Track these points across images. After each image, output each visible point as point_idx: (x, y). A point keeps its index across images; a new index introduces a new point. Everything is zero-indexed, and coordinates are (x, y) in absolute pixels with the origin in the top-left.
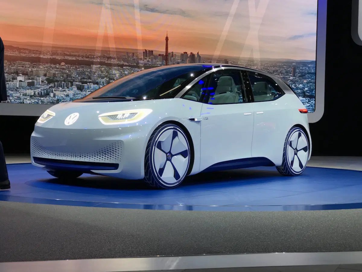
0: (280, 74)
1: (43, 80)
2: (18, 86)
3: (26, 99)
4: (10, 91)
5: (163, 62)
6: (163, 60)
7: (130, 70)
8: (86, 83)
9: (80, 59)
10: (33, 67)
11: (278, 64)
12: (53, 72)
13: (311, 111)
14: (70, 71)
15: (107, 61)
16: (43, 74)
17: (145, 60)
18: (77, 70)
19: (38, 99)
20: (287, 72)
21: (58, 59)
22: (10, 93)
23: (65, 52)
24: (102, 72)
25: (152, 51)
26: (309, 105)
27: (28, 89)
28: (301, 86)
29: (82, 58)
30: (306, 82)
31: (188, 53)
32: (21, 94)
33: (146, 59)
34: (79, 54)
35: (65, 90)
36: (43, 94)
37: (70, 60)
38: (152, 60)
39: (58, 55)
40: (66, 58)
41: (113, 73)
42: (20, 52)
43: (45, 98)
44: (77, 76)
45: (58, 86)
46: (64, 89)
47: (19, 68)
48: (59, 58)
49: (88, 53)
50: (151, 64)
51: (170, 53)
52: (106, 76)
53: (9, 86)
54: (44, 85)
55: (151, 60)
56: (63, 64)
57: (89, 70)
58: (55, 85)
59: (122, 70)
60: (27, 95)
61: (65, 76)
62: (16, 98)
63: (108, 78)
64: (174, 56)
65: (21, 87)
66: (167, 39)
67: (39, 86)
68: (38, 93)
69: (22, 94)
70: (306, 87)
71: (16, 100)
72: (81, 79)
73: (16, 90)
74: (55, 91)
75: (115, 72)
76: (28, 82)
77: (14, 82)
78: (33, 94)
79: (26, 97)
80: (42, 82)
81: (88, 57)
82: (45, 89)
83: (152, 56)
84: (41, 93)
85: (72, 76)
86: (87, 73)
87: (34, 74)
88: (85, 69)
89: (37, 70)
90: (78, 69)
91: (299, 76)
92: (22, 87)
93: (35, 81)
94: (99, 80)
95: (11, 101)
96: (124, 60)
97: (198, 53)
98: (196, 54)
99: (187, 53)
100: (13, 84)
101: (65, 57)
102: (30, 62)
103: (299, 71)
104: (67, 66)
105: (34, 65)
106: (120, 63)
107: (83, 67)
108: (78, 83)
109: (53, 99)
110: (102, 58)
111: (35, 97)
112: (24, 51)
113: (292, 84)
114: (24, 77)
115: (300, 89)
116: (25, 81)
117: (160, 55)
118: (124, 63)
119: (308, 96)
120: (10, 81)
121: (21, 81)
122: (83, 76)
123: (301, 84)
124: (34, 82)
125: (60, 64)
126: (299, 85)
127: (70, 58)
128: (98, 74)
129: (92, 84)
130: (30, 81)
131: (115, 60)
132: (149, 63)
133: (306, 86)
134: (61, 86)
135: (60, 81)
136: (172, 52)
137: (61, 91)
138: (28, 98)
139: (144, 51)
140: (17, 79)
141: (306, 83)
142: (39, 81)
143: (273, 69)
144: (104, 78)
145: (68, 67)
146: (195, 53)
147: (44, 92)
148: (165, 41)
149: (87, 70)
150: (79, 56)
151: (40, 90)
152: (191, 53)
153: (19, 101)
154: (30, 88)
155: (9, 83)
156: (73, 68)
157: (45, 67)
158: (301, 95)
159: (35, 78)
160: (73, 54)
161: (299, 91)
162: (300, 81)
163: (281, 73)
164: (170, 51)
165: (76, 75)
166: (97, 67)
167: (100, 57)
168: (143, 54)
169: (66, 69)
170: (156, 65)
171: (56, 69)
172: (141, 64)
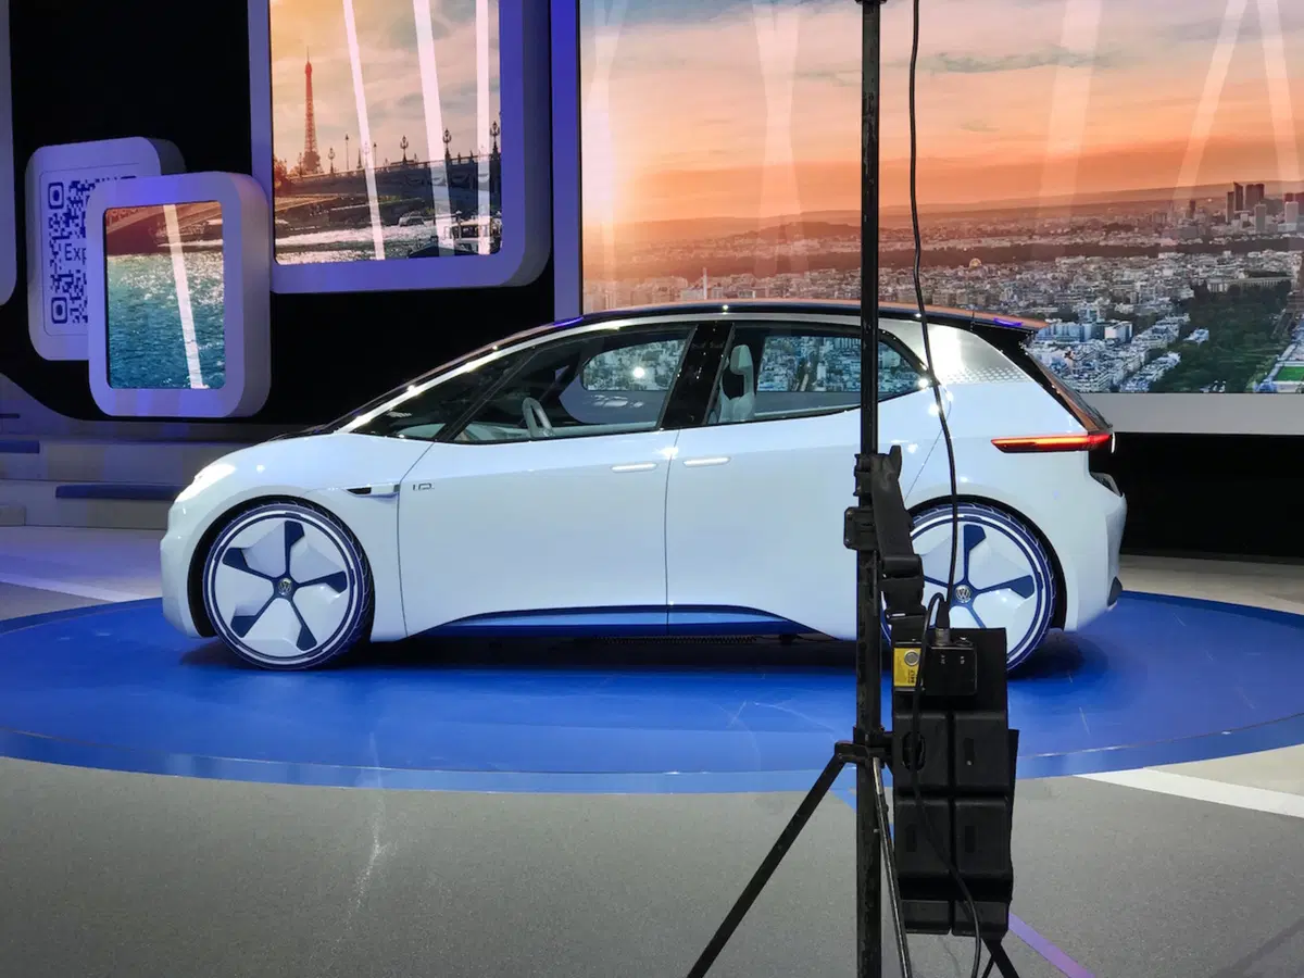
4: (842, 358)
7: (1183, 263)
8: (1041, 317)
9: (1022, 244)
10: (898, 282)
12: (949, 290)
14: (994, 285)
15: (1105, 239)
17: (1235, 223)
18: (1014, 279)
21: (962, 251)
23: (982, 226)
24: (1089, 279)
25: (1261, 186)
29: (1031, 238)
33: (1238, 217)
34: (1020, 225)
37: (996, 249)
38: (1260, 221)
39: (961, 236)
40: (985, 242)
41: (1125, 279)
44: (1015, 296)
48: (963, 245)
49: (1048, 221)
50: (1256, 235)
52: (1103, 292)
55: (1258, 221)
56: (975, 262)
57: (1049, 276)
59: (1153, 267)
61: (981, 300)
63: (1108, 297)
72: (1028, 307)
75: (1132, 274)
81: (1046, 234)
83: (1260, 205)
85: (1001, 299)
86: (1043, 287)
88: (1036, 274)
89: (907, 290)
90: (1018, 277)
94: (1080, 306)
95: (845, 386)
96: (1161, 230)
101: (980, 242)
102: (892, 267)
104: (986, 268)
106: (1145, 240)
107: (1030, 268)
110: (1090, 231)
111: (902, 370)
117: (1289, 197)
118: (1159, 241)
122: (1032, 297)
125: (968, 266)
127: (994, 243)
128: (1078, 287)
129: (1060, 320)
131: (1130, 234)
132: (1250, 233)
139: (1233, 189)
144: (1096, 298)
145: (990, 271)
149: (1044, 277)
150: (1019, 233)
156: (1003, 274)
160: (1002, 227)
165: (1012, 297)
166: (1075, 265)
167: (1081, 228)
168: (1226, 202)
169: (982, 280)
170: (1275, 237)
171: (956, 283)
172: (1221, 239)
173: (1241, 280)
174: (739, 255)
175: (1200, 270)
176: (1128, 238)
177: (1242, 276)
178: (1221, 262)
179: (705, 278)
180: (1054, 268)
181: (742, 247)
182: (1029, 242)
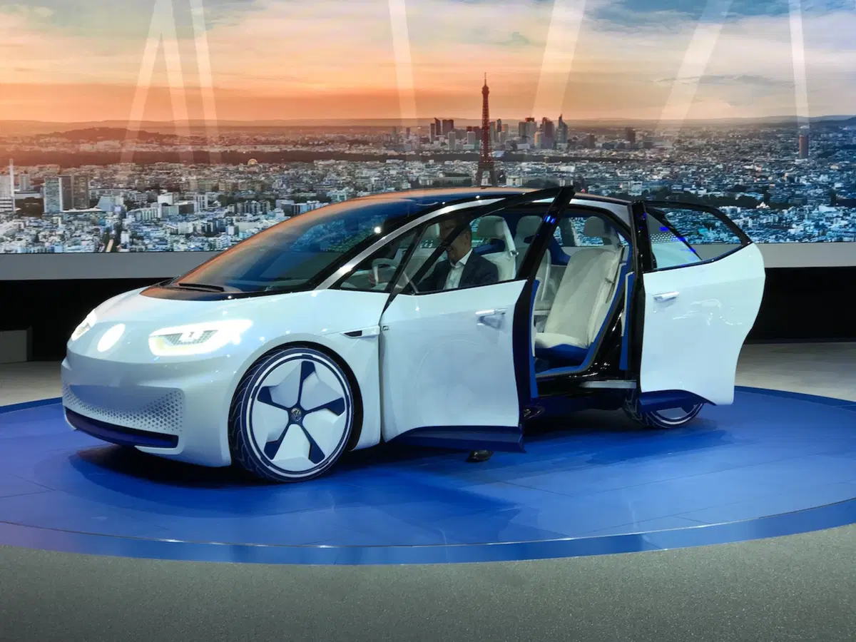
0: (769, 154)
1: (211, 200)
2: (159, 216)
3: (177, 241)
4: (144, 227)
5: (478, 143)
6: (477, 139)
7: (403, 166)
8: (304, 200)
9: (288, 150)
10: (190, 173)
11: (762, 131)
12: (232, 180)
13: (851, 237)
14: (267, 177)
15: (349, 150)
16: (210, 187)
17: (435, 142)
18: (283, 174)
19: (203, 240)
20: (788, 149)
21: (242, 153)
22: (144, 230)
23: (256, 137)
24: (338, 175)
25: (452, 121)
26: (846, 222)
27: (181, 221)
28: (823, 178)
29: (294, 146)
30: (837, 168)
31: (536, 120)
32: (166, 232)
33: (437, 139)
34: (287, 137)
35: (258, 219)
36: (212, 230)
37: (269, 153)
38: (452, 142)
39: (241, 144)
40: (259, 148)
41: (364, 175)
42: (162, 144)
43: (218, 237)
44: (284, 186)
45: (243, 212)
46: (256, 217)
47: (160, 176)
48: (243, 150)
49: (307, 136)
50: (449, 151)
51: (493, 123)
52: (348, 184)
53: (142, 216)
54: (214, 210)
55: (450, 142)
56: (253, 162)
57: (309, 172)
58: (236, 209)
59: (383, 168)
60: (179, 233)
61: (258, 187)
62: (157, 240)
63: (352, 187)
64: (503, 128)
65: (166, 217)
66: (486, 91)
67: (205, 213)
68: (203, 228)
69: (168, 231)
70: (839, 181)
71: (157, 246)
72: (293, 192)
73: (157, 223)
74: (238, 221)
75: (369, 172)
76: (180, 207)
77: (152, 208)
78: (191, 230)
79: (176, 238)
80: (210, 203)
81: (307, 144)
82: (216, 219)
83: (451, 132)
84: (209, 226)
85: (273, 187)
86: (305, 180)
87: (192, 188)
88: (300, 171)
89: (198, 180)
90: (286, 172)
91: (820, 156)
92: (169, 217)
93: (195, 203)
94: (333, 192)
95: (146, 248)
96: (388, 145)
97: (560, 118)
98: (555, 121)
99: (533, 119)
100: (150, 212)
101: (255, 148)
102: (183, 163)
103: (819, 144)
104: (261, 166)
105: (192, 168)
106: (378, 151)
107: (295, 167)
108: (285, 202)
109: (234, 238)
110: (338, 144)
111: (195, 236)
112: (170, 141)
113: (800, 176)
114: (171, 197)
115: (822, 186)
116: (174, 203)
117: (469, 129)
118: (386, 152)
119: (842, 203)
120: (142, 205)
121: (165, 205)
122: (297, 186)
123: (824, 174)
124: (193, 205)
125: (247, 164)
126: (819, 176)
127: (267, 149)
128: (330, 180)
129: (318, 202)
130: (186, 203)
131: (366, 147)
132: (446, 149)
133: (837, 178)
134: (251, 209)
135: (248, 199)
136: (499, 120)
137: (251, 221)
138: (182, 241)
139: (434, 122)
140: (157, 201)
141: (838, 170)
142: (204, 202)
143: (750, 143)
144: (343, 187)
145: (265, 168)
146: (553, 118)
147: (215, 226)
148: (482, 95)
149: (306, 173)
150: (286, 143)
151: (206, 222)
152: (544, 119)
153: (164, 247)
154: (184, 218)
155: (141, 209)
156: (274, 170)
157: (214, 173)
158: (824, 200)
159: (195, 197)
160: (273, 139)
161: (819, 191)
162: (822, 167)
163: (772, 152)
164: (493, 117)
165: (282, 186)
166: (328, 165)
167: (332, 142)
168: (430, 130)
169: (259, 174)
170: (461, 152)
171: (238, 175)
172: (427, 152)
173: (441, 178)
174: (44, 150)
175: (414, 171)
176: (365, 150)
177: (441, 176)
178: (428, 166)
179: (11, 167)
180: (313, 168)
181: (47, 144)
182: (294, 149)
